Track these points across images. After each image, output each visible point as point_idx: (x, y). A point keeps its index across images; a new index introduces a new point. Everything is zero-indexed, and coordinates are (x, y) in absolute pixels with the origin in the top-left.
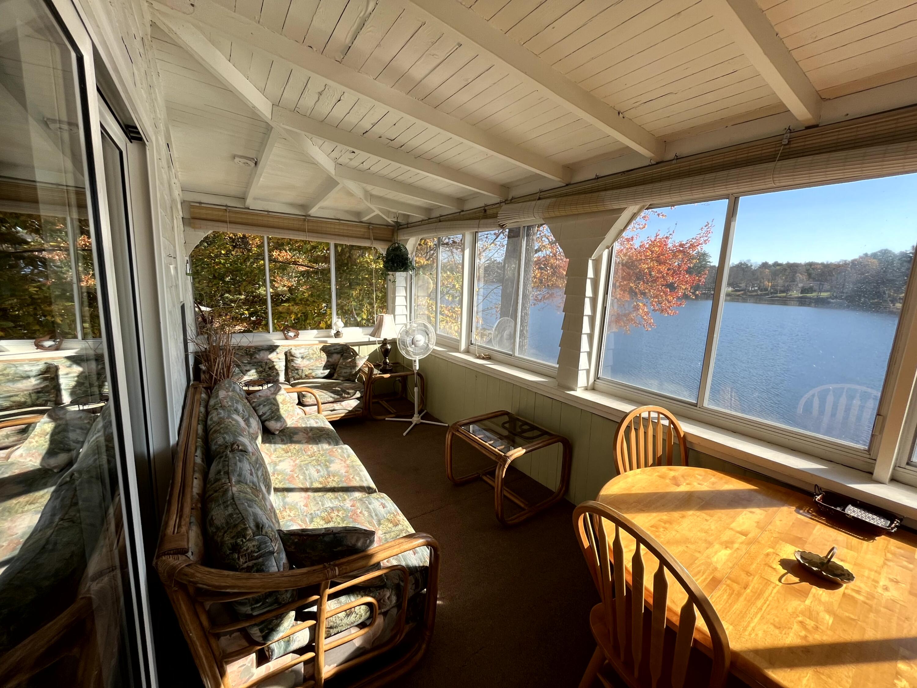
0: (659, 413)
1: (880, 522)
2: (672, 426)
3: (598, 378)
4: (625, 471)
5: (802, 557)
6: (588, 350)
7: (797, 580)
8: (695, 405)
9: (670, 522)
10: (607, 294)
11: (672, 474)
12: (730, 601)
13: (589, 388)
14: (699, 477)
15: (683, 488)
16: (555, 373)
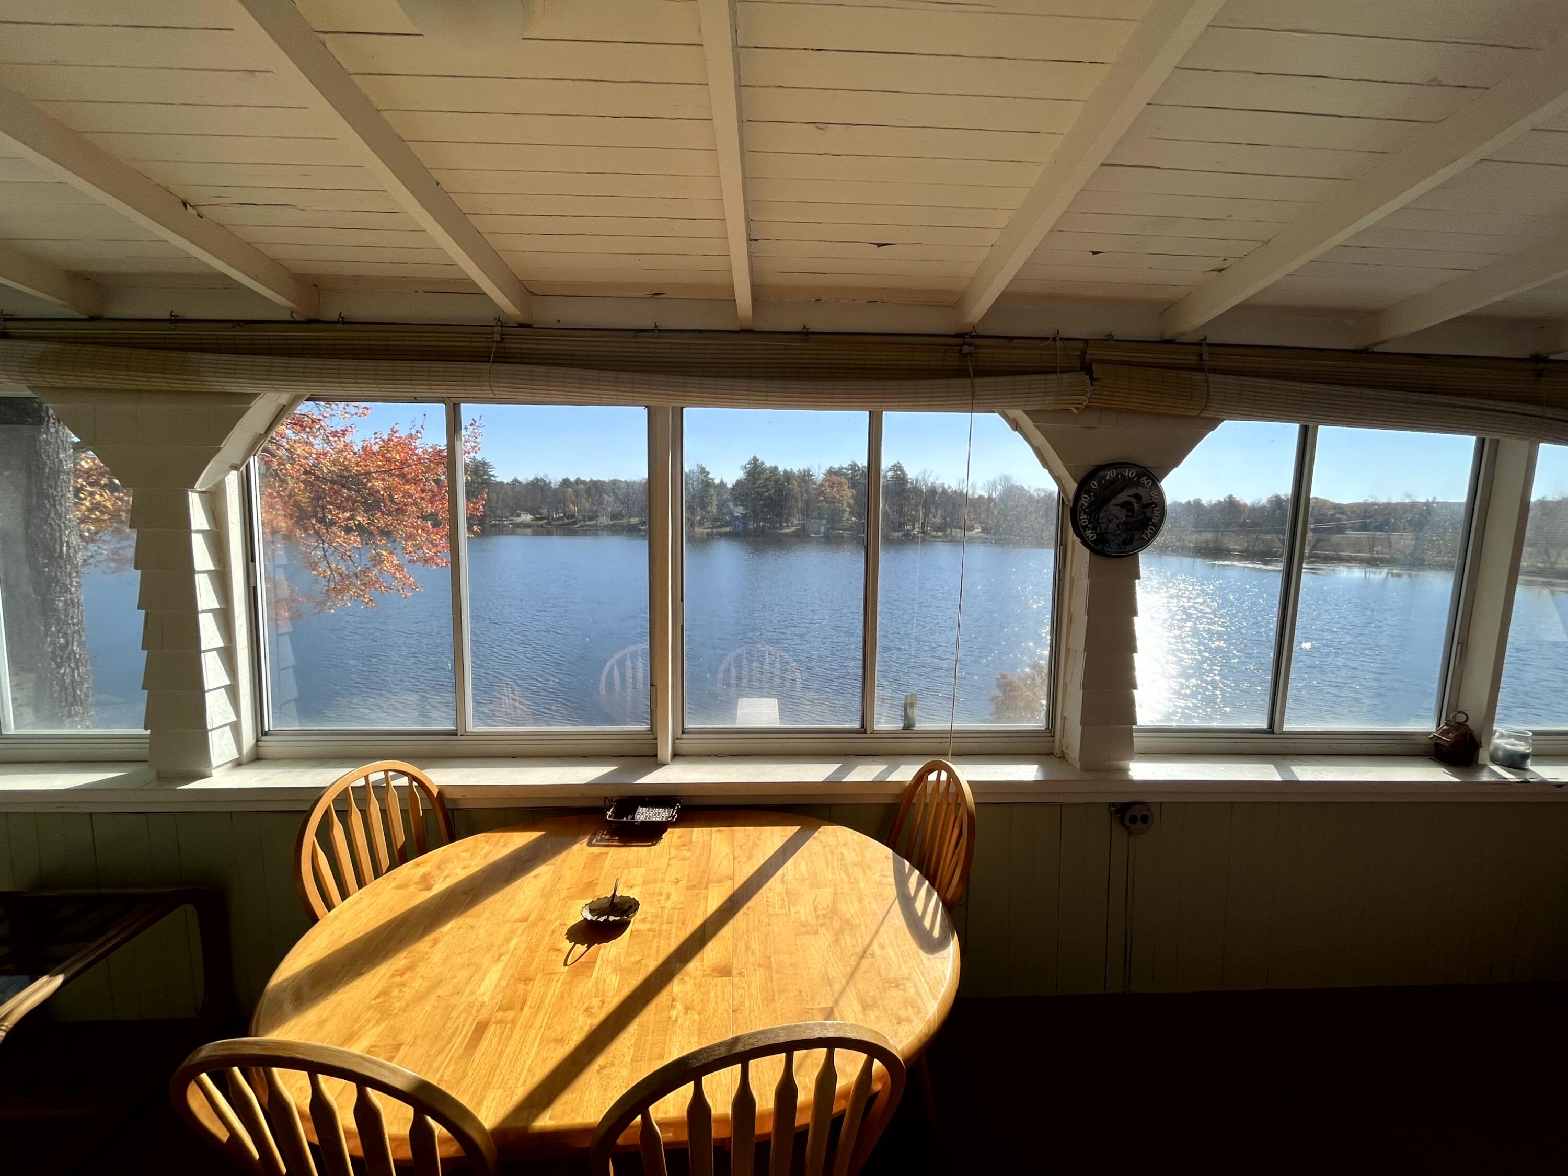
0: (386, 772)
1: (660, 814)
2: (415, 784)
3: (265, 734)
4: (330, 906)
5: (591, 911)
6: (227, 682)
7: (584, 947)
8: (454, 733)
9: (411, 967)
10: (253, 560)
11: (422, 870)
12: (499, 1049)
13: (245, 760)
14: (464, 854)
15: (439, 887)
16: (144, 750)
